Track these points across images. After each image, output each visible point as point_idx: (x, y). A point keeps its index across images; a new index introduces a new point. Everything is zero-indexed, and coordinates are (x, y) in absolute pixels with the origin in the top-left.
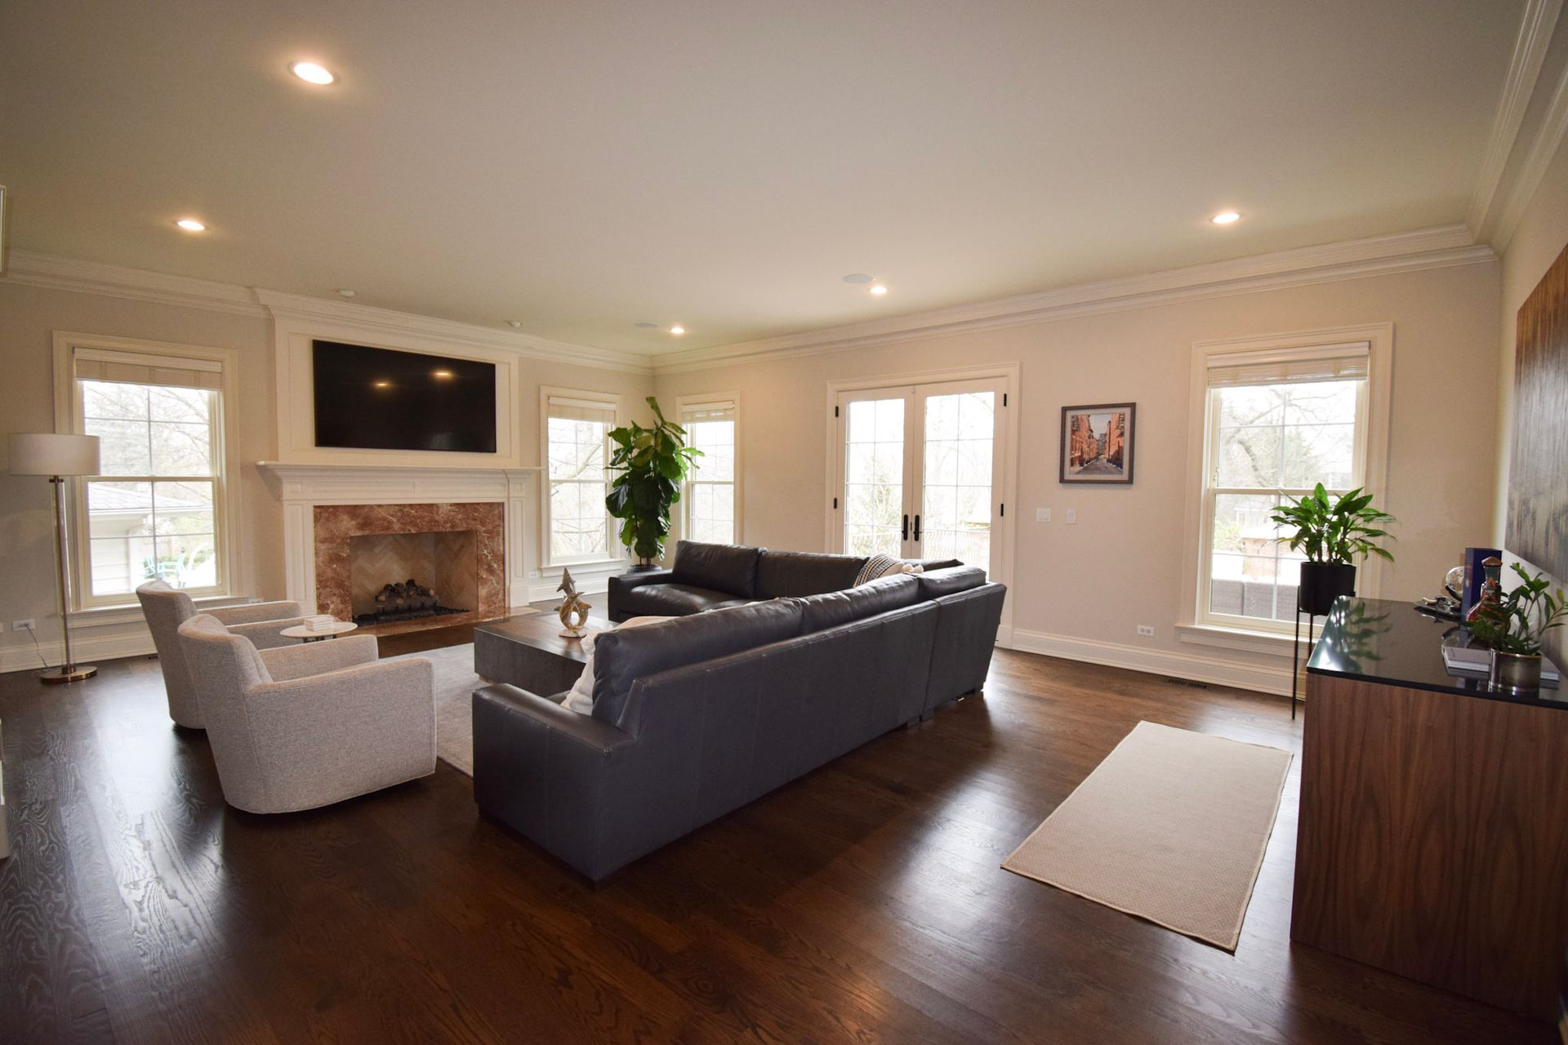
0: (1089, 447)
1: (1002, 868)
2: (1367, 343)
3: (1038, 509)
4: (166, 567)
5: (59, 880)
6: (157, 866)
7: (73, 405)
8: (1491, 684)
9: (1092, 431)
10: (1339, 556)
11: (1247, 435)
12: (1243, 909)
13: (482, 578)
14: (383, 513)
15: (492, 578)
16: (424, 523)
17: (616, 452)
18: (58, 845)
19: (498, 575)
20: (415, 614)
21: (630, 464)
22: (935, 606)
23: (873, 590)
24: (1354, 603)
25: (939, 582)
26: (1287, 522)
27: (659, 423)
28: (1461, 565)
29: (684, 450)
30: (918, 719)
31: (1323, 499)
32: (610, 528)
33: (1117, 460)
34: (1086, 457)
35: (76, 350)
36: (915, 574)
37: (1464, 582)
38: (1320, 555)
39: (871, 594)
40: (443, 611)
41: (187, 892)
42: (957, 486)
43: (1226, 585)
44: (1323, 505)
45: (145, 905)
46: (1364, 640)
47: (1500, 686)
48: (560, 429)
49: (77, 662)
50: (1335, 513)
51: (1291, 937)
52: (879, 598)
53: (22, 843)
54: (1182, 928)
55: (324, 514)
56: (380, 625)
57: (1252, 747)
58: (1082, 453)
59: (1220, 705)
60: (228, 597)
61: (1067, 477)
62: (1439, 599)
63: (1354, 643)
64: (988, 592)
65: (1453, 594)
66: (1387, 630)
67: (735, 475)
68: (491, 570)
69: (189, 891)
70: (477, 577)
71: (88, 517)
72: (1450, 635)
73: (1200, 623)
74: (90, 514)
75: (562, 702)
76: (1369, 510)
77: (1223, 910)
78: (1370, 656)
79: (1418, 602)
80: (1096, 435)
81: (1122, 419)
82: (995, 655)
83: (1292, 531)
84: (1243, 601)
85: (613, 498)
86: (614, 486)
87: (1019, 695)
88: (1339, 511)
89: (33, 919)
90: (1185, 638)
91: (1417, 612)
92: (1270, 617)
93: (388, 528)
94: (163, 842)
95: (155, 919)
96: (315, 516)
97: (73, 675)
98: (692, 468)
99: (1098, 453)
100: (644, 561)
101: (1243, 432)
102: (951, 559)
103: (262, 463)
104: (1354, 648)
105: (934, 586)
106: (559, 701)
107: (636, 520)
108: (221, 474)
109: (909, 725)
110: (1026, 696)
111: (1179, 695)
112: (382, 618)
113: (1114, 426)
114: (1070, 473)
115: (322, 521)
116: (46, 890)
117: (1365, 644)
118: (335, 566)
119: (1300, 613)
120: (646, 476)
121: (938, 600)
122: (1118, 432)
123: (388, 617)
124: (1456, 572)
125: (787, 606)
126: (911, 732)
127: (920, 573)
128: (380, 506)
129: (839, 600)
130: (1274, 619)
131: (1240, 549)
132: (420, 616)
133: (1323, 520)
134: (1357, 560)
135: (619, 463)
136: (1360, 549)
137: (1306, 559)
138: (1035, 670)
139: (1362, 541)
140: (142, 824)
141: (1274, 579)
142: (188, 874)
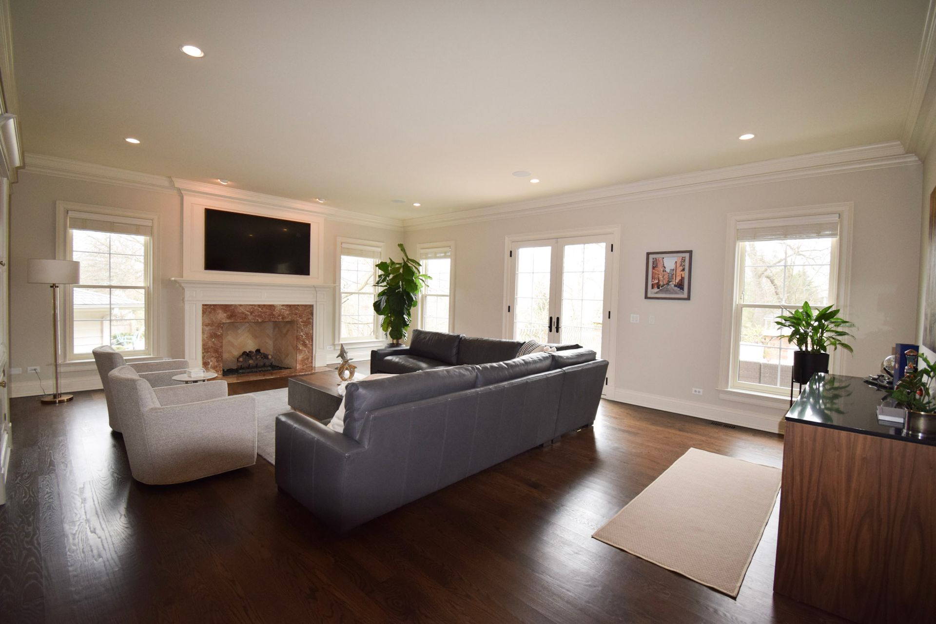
0: (663, 277)
1: (592, 537)
2: (838, 215)
3: (632, 315)
4: (127, 339)
5: (31, 519)
6: (88, 513)
7: (66, 243)
8: (905, 431)
9: (665, 267)
10: (818, 347)
11: (771, 272)
12: (745, 570)
13: (299, 349)
14: (242, 309)
15: (305, 349)
16: (266, 316)
17: (380, 276)
18: (33, 498)
19: (309, 348)
20: (260, 369)
21: (388, 283)
22: (561, 373)
23: (523, 362)
24: (827, 377)
25: (565, 357)
26: (786, 326)
27: (406, 260)
28: (892, 355)
29: (421, 276)
30: (551, 442)
31: (808, 312)
32: (376, 321)
33: (680, 286)
34: (661, 283)
35: (69, 212)
36: (550, 353)
37: (895, 365)
38: (806, 347)
39: (521, 364)
40: (276, 368)
41: (101, 530)
42: (582, 300)
43: (748, 364)
44: (808, 316)
45: (77, 536)
46: (835, 401)
47: (910, 433)
48: (347, 262)
49: (62, 392)
50: (816, 321)
51: (774, 590)
52: (526, 367)
53: (13, 496)
54: (703, 581)
55: (209, 309)
56: (239, 375)
57: (761, 466)
58: (659, 280)
59: (743, 439)
60: (152, 356)
61: (649, 295)
62: (879, 376)
63: (828, 403)
64: (597, 364)
65: (888, 373)
66: (849, 395)
67: (450, 290)
68: (305, 345)
69: (103, 529)
70: (296, 349)
71: (73, 309)
72: (887, 399)
73: (731, 388)
74: (74, 307)
75: (327, 424)
76: (837, 319)
77: (731, 571)
78: (839, 411)
79: (866, 378)
80: (668, 270)
81: (683, 260)
82: (601, 403)
83: (788, 331)
84: (760, 375)
85: (378, 303)
86: (378, 296)
87: (616, 429)
88: (818, 319)
89: (12, 542)
90: (722, 396)
91: (866, 384)
92: (776, 384)
93: (245, 318)
94: (93, 499)
95: (81, 545)
96: (203, 311)
97: (59, 399)
98: (425, 287)
99: (668, 281)
100: (395, 341)
101: (769, 271)
102: (574, 344)
103: (173, 279)
104: (828, 406)
105: (562, 359)
106: (326, 424)
107: (391, 317)
108: (150, 285)
109: (544, 446)
110: (620, 430)
111: (717, 433)
112: (240, 371)
113: (678, 265)
114: (651, 293)
115: (207, 313)
116: (22, 525)
117: (835, 404)
118: (213, 340)
119: (794, 383)
120: (397, 291)
121: (564, 369)
122: (681, 268)
123: (244, 371)
124: (890, 359)
125: (467, 370)
126: (546, 450)
127: (554, 352)
128: (241, 305)
129: (501, 367)
130: (778, 386)
131: (763, 343)
132: (263, 371)
133: (809, 324)
134: (830, 350)
135: (381, 283)
136: (832, 344)
137: (797, 349)
138: (627, 413)
139: (833, 338)
140: (83, 488)
141: (778, 360)
142: (104, 519)
